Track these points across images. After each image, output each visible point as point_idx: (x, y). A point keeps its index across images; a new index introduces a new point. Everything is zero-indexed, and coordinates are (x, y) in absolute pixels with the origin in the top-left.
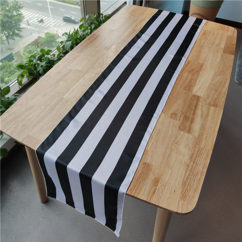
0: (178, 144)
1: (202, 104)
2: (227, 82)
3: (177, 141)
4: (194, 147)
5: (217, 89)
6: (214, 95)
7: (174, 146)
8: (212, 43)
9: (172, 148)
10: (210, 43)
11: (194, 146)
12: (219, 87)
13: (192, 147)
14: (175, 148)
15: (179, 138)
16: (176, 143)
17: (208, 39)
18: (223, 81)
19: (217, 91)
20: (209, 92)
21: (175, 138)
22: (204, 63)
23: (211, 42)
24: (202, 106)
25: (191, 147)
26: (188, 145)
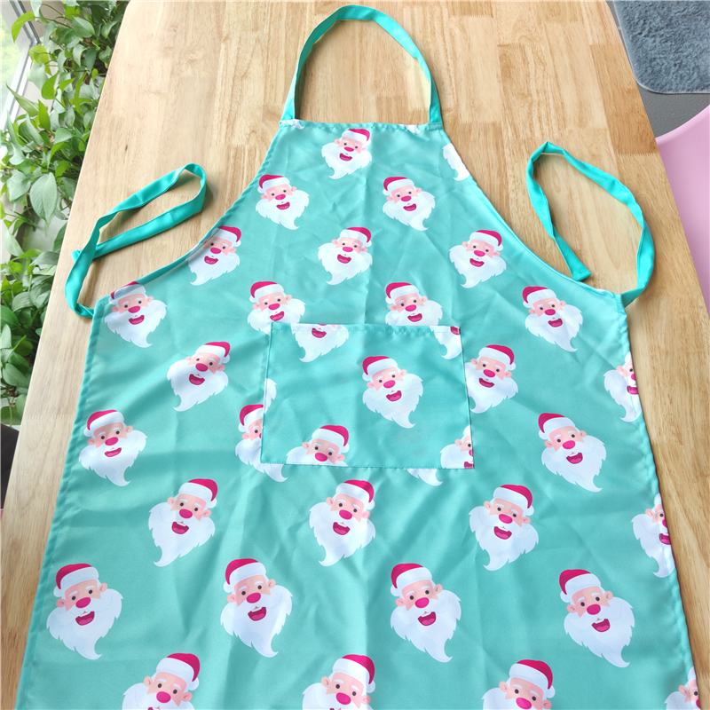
1: (675, 484)
2: (701, 316)
5: (689, 374)
6: (691, 414)
8: (557, 110)
10: (548, 114)
12: (688, 355)
18: (687, 316)
19: (691, 386)
20: (668, 402)
22: (581, 245)
23: (553, 112)
24: (678, 493)
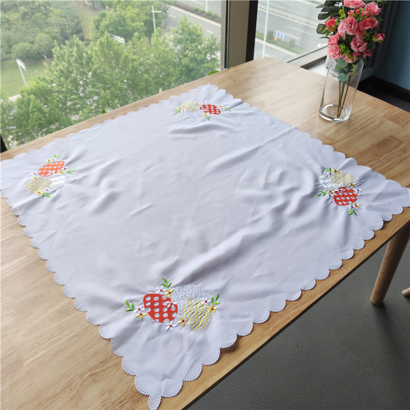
0: (94, 377)
3: (97, 371)
4: (121, 402)
7: (82, 380)
9: (74, 381)
11: (122, 399)
13: (115, 401)
14: (78, 385)
15: (107, 366)
16: (92, 375)
17: (381, 159)
21: (99, 362)
25: (114, 399)
26: (110, 391)
